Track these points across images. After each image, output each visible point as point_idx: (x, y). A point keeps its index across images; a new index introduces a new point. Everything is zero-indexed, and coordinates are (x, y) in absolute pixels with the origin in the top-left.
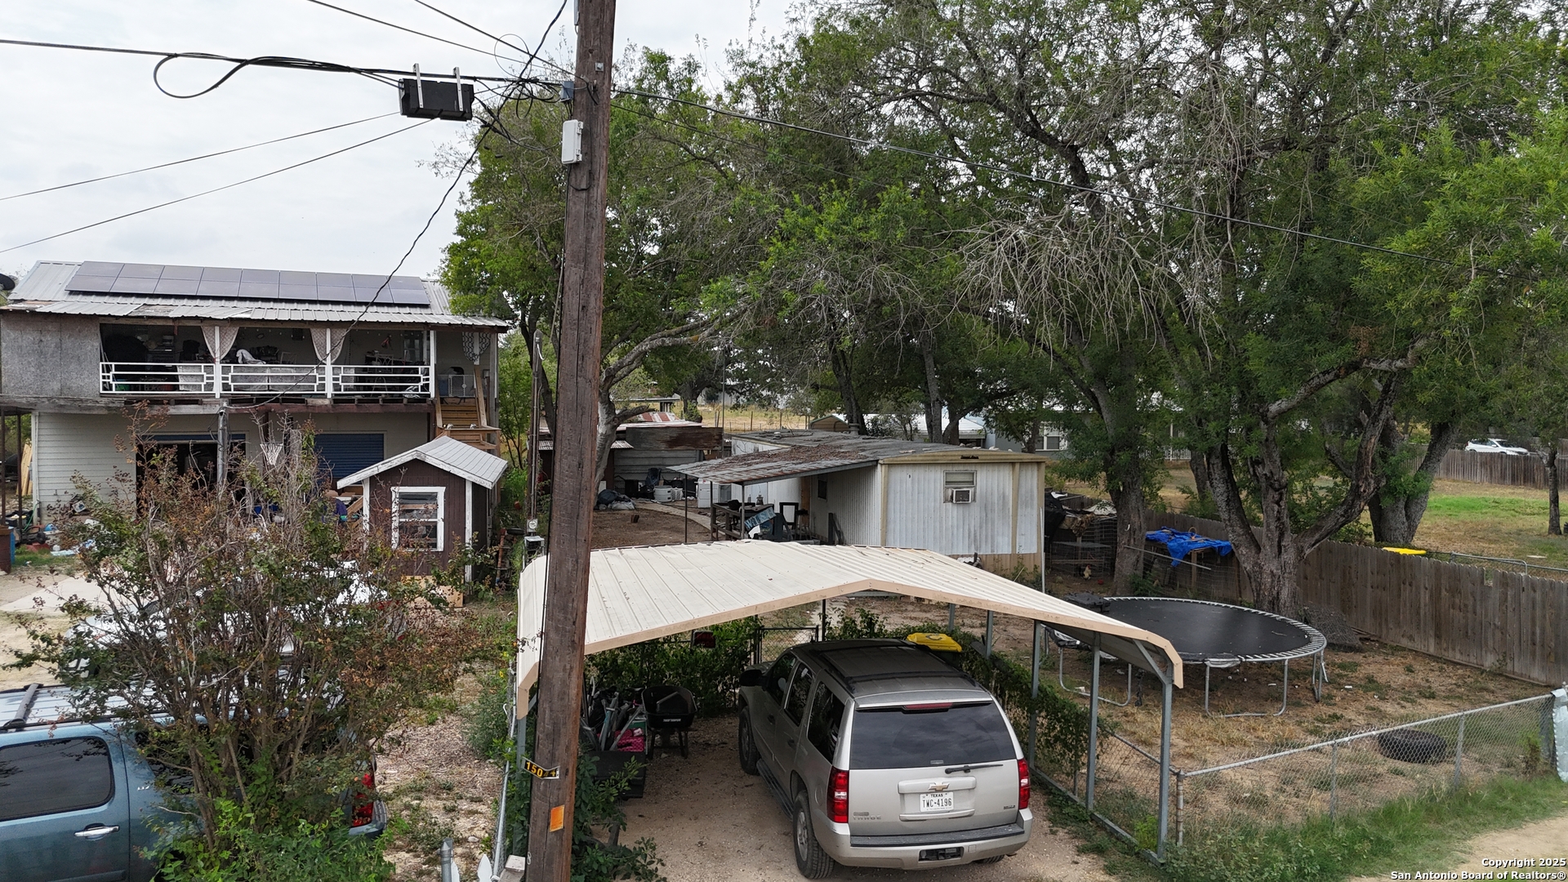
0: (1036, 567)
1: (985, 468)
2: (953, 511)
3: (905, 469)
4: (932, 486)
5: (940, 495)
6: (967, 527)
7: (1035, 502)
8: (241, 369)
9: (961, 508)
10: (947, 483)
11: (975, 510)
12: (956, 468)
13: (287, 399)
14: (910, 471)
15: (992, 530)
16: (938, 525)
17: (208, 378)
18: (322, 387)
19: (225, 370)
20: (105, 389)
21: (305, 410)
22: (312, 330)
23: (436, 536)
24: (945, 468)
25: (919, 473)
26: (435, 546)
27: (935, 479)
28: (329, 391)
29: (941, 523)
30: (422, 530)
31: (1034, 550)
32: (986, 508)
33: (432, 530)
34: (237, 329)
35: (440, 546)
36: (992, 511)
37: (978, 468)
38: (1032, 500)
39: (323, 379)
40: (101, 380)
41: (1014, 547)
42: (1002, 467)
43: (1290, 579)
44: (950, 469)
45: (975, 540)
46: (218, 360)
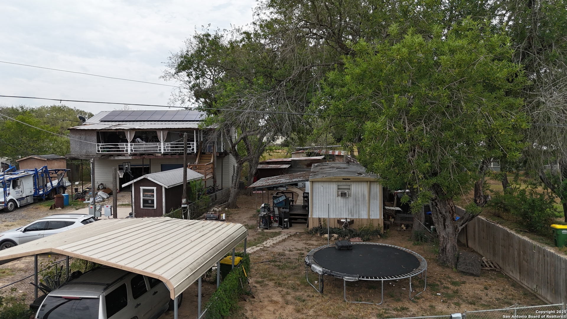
0: (379, 224)
1: (355, 183)
2: (341, 200)
3: (320, 183)
4: (332, 190)
5: (335, 194)
6: (347, 207)
7: (378, 198)
8: (137, 145)
9: (345, 199)
10: (338, 189)
11: (351, 200)
12: (342, 184)
13: (149, 154)
14: (322, 184)
15: (359, 209)
16: (334, 206)
17: (126, 148)
18: (160, 150)
19: (131, 145)
20: (98, 152)
21: (155, 157)
22: (157, 131)
23: (154, 204)
24: (337, 183)
25: (326, 185)
26: (153, 207)
27: (333, 188)
28: (162, 151)
29: (336, 204)
30: (150, 202)
31: (378, 217)
32: (356, 199)
33: (153, 201)
34: (135, 132)
35: (155, 207)
36: (359, 201)
37: (352, 183)
38: (377, 196)
39: (160, 147)
40: (97, 149)
41: (369, 215)
42: (362, 183)
43: (451, 240)
44: (339, 184)
45: (351, 212)
46: (129, 142)
